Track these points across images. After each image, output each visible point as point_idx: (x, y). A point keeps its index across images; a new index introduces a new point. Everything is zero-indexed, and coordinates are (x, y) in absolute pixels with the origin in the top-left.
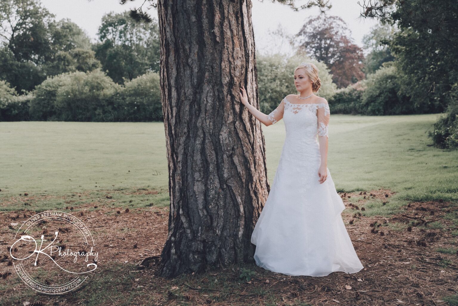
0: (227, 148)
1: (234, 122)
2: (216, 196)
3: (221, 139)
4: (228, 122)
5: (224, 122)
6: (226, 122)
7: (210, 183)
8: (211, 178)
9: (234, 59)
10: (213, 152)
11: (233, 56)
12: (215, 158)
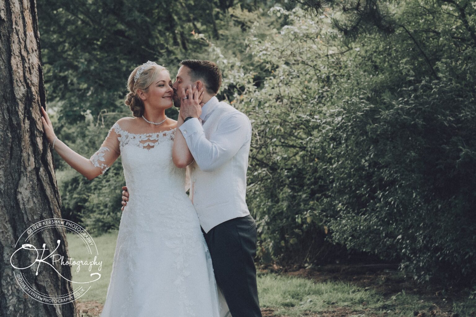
0: (33, 216)
1: (37, 170)
2: (22, 306)
3: (21, 202)
4: (29, 169)
5: (22, 169)
6: (25, 168)
7: (7, 284)
8: (8, 275)
9: (28, 53)
10: (8, 226)
11: (25, 47)
12: (12, 237)
